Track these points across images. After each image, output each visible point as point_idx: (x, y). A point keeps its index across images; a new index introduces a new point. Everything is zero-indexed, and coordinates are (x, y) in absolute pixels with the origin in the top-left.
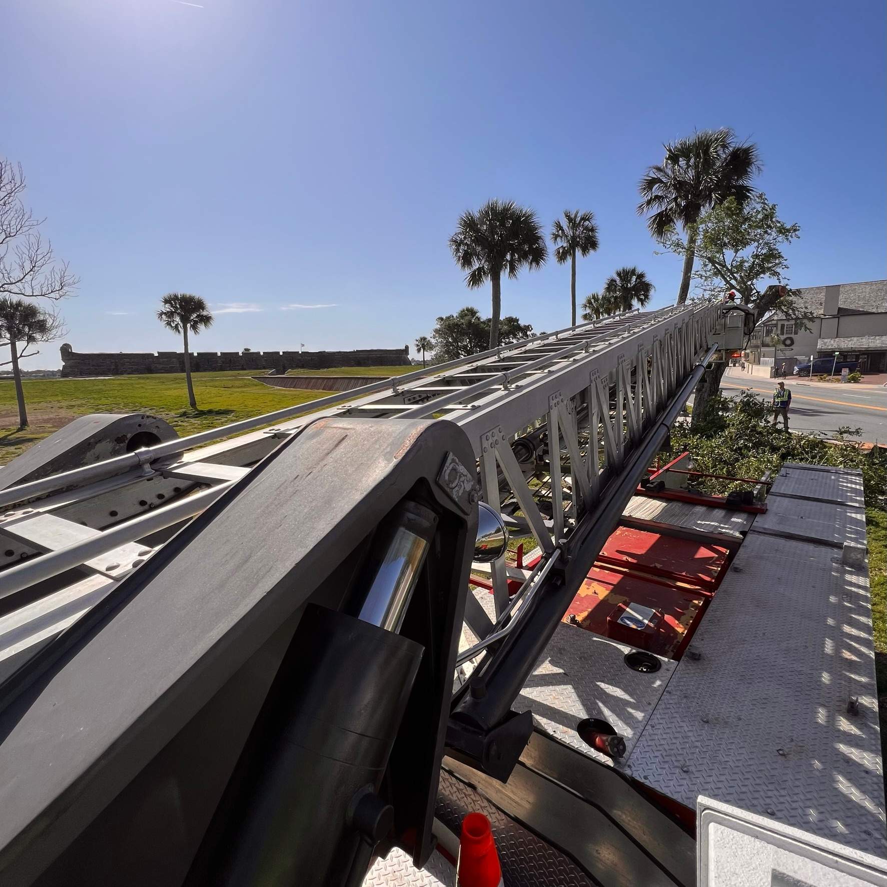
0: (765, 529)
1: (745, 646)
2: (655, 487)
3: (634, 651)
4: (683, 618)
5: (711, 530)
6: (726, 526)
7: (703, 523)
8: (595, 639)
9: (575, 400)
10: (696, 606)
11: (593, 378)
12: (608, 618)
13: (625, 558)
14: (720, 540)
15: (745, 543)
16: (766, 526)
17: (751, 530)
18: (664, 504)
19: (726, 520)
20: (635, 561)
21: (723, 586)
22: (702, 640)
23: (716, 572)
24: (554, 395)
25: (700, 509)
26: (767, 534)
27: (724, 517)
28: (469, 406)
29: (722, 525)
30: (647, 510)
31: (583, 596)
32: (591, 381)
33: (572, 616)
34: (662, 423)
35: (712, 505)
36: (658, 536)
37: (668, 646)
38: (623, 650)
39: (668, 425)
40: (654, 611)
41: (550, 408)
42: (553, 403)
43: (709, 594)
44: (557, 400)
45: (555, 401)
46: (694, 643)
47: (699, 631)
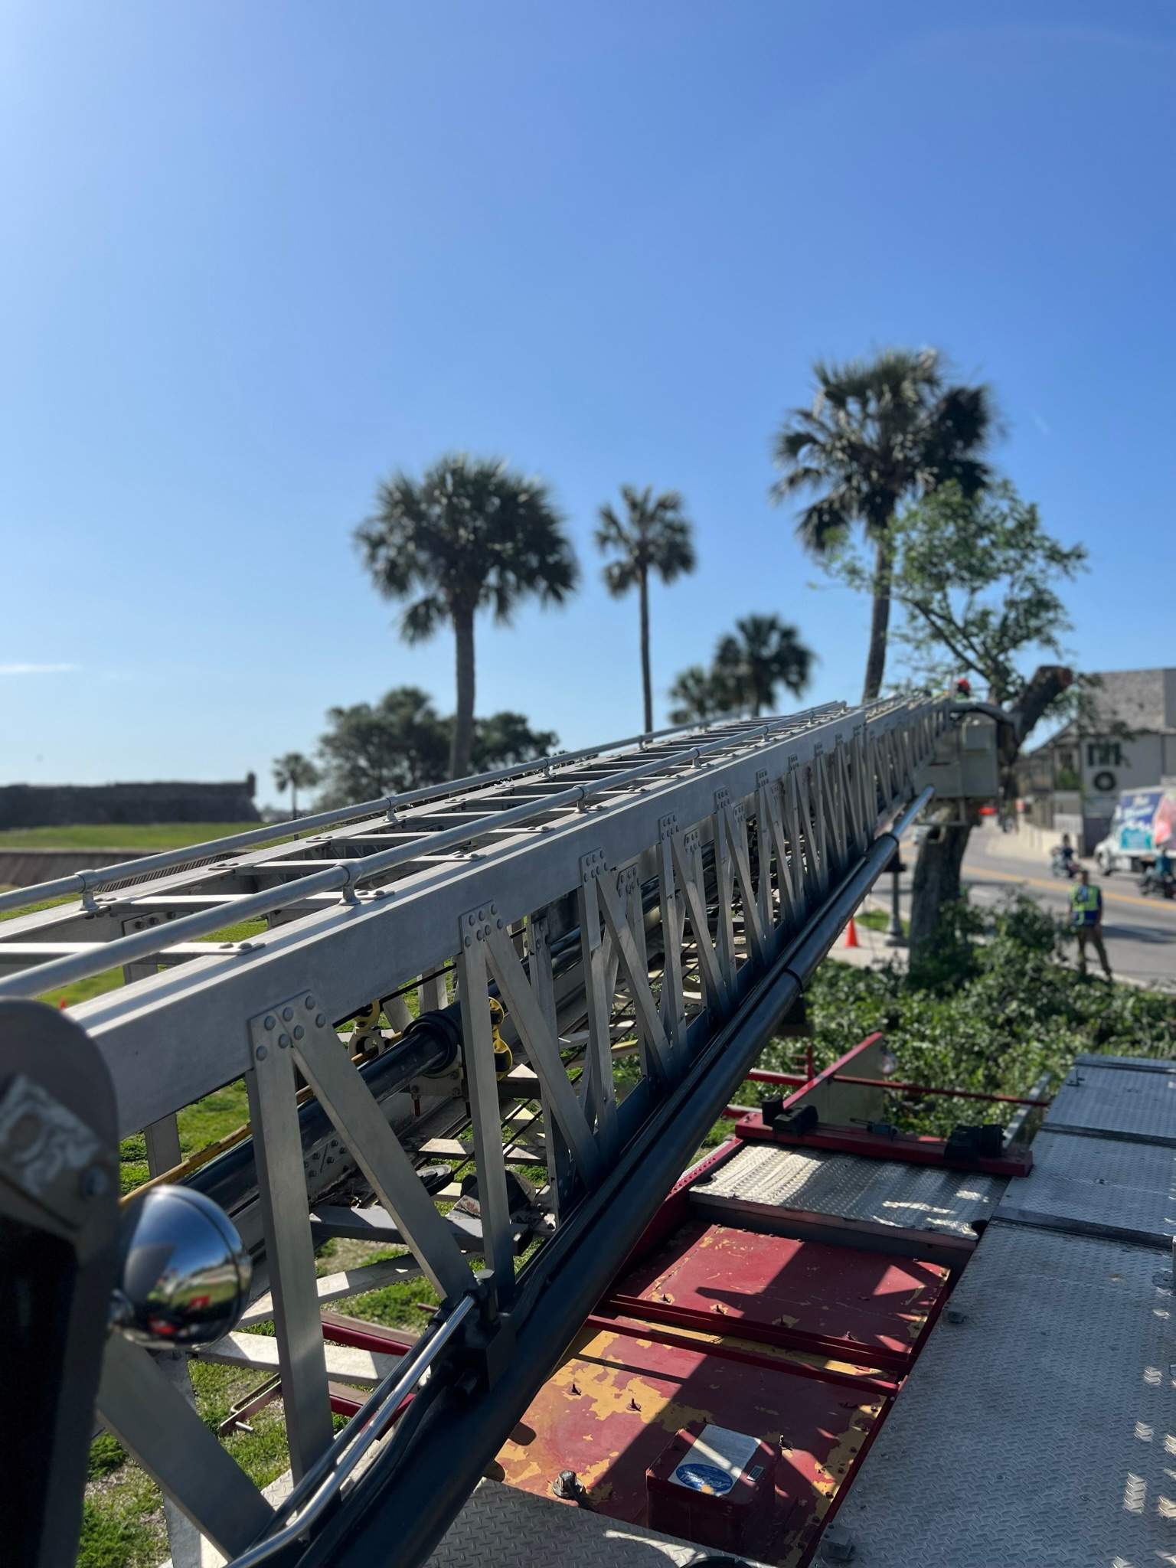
0: (1022, 1213)
1: (957, 1512)
2: (795, 1120)
3: (702, 1556)
4: (834, 1455)
5: (910, 1222)
6: (945, 1211)
7: (895, 1205)
8: (611, 1534)
9: (545, 922)
10: (865, 1420)
11: (587, 871)
12: (649, 1473)
13: (714, 1306)
14: (930, 1246)
15: (981, 1251)
16: (1026, 1207)
17: (996, 1218)
18: (815, 1164)
19: (944, 1197)
20: (737, 1314)
21: (923, 1362)
22: (863, 1508)
23: (916, 1328)
24: (475, 914)
25: (893, 1173)
26: (1024, 1224)
27: (942, 1188)
28: (236, 947)
29: (936, 1210)
30: (773, 1181)
31: (602, 1418)
32: (583, 878)
33: (567, 1475)
34: (785, 969)
35: (917, 1160)
36: (797, 1244)
37: (792, 1533)
38: (674, 1556)
39: (799, 974)
40: (759, 1441)
41: (464, 943)
42: (470, 932)
43: (891, 1386)
44: (485, 923)
45: (477, 927)
46: (842, 1521)
47: (857, 1488)
